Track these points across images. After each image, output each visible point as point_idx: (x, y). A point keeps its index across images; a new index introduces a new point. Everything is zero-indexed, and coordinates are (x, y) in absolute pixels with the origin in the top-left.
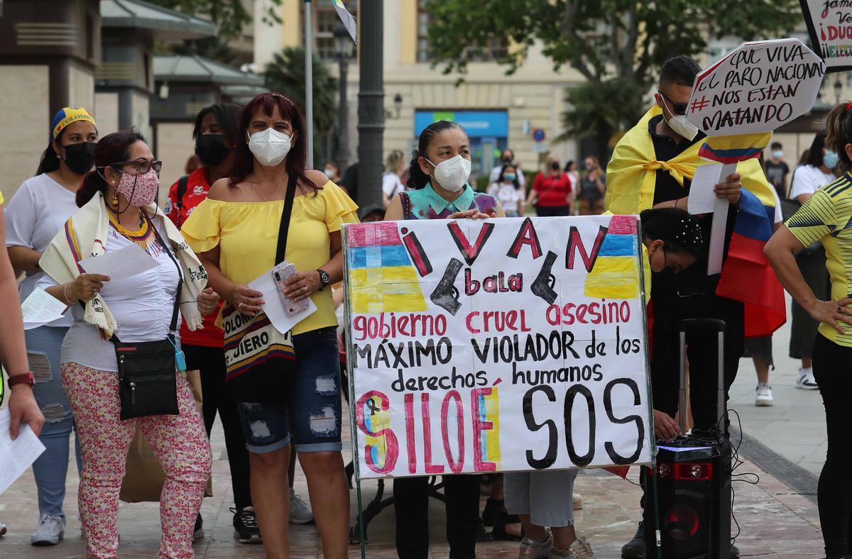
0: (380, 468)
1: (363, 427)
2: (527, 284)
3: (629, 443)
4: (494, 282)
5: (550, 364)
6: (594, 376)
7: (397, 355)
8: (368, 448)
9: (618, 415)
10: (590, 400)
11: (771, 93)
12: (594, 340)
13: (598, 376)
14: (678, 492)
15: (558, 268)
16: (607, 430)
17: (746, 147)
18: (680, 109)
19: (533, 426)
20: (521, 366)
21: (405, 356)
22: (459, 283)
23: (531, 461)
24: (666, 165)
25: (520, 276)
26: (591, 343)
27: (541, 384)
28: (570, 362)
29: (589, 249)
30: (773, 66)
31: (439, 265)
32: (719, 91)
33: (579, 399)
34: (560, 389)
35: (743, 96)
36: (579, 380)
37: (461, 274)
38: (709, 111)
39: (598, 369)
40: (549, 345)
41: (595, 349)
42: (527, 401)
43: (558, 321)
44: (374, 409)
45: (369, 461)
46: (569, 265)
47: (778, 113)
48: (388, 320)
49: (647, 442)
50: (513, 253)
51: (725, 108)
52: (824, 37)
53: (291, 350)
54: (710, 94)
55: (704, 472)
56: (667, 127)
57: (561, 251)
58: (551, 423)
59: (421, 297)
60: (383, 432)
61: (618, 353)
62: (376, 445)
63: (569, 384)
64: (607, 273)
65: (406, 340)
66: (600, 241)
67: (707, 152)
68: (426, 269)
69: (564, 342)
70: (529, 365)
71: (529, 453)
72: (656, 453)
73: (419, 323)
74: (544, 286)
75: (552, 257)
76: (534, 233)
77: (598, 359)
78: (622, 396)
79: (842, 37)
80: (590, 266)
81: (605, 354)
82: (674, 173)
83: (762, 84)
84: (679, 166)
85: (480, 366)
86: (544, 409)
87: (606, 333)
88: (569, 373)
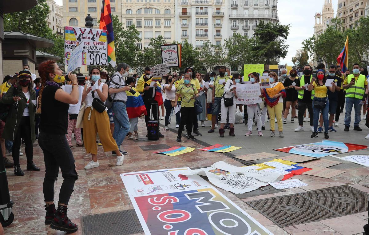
1: (66, 57)
2: (91, 38)
3: (105, 62)
4: (86, 38)
5: (94, 50)
6: (100, 53)
7: (72, 47)
8: (67, 60)
9: (103, 58)
10: (99, 56)
11: (162, 71)
12: (100, 47)
15: (95, 36)
16: (101, 61)
17: (158, 79)
18: (148, 74)
19: (91, 59)
20: (90, 50)
21: (73, 47)
22: (81, 37)
23: (91, 64)
24: (146, 82)
25: (90, 37)
27: (92, 53)
28: (97, 50)
29: (100, 34)
30: (162, 67)
31: (78, 34)
32: (154, 71)
33: (98, 55)
34: (95, 54)
35: (158, 72)
36: (98, 53)
37: (81, 36)
38: (153, 74)
40: (94, 48)
41: (100, 49)
42: (90, 55)
43: (95, 44)
44: (68, 55)
46: (97, 36)
47: (162, 74)
48: (71, 42)
50: (89, 34)
51: (155, 73)
54: (153, 71)
56: (146, 77)
57: (96, 34)
58: (93, 59)
59: (76, 39)
61: (103, 49)
63: (96, 53)
64: (102, 38)
65: (73, 45)
66: (101, 33)
67: (153, 80)
68: (76, 35)
69: (96, 47)
70: (91, 50)
71: (90, 63)
73: (75, 42)
74: (93, 39)
75: (94, 35)
76: (92, 31)
78: (104, 56)
80: (100, 36)
82: (147, 83)
83: (160, 70)
84: (148, 82)
85: (84, 50)
86: (93, 57)
87: (102, 46)
88: (96, 52)
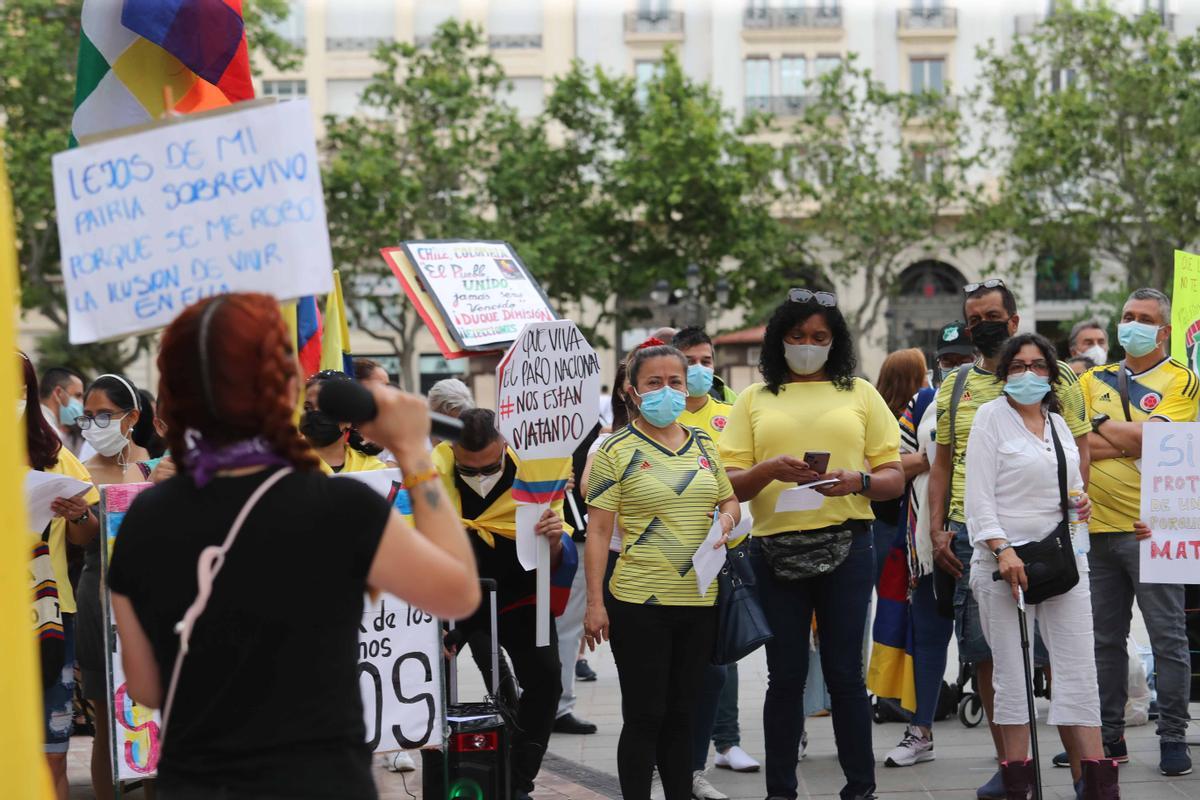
0: (142, 767)
3: (420, 724)
6: (383, 651)
8: (128, 745)
9: (407, 694)
10: (377, 680)
12: (383, 611)
13: (387, 651)
14: (461, 765)
16: (394, 713)
26: (379, 615)
33: (366, 679)
36: (365, 657)
39: (386, 644)
41: (384, 621)
45: (130, 759)
49: (437, 722)
52: (459, 322)
53: (61, 629)
55: (488, 741)
60: (145, 725)
61: (408, 624)
62: (137, 741)
72: (448, 736)
77: (387, 632)
78: (412, 671)
79: (476, 323)
81: (393, 626)
